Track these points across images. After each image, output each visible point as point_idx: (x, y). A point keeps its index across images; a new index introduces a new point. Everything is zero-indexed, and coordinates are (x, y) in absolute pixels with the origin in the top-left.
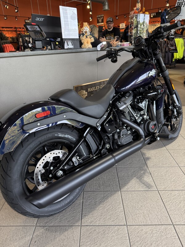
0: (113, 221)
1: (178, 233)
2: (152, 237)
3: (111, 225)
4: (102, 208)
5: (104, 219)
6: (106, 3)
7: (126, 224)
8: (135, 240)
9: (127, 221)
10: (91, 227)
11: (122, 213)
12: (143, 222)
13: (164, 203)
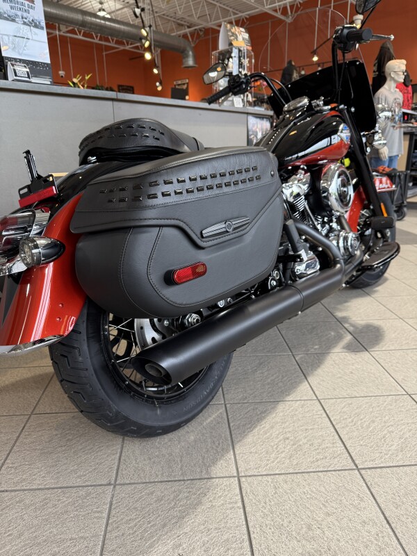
0: (80, 477)
1: (244, 495)
2: (173, 508)
3: (71, 487)
4: (64, 448)
5: (58, 473)
6: (188, 52)
7: (113, 482)
8: (122, 519)
9: (119, 473)
10: (13, 494)
11: (113, 457)
12: (162, 474)
13: (232, 429)
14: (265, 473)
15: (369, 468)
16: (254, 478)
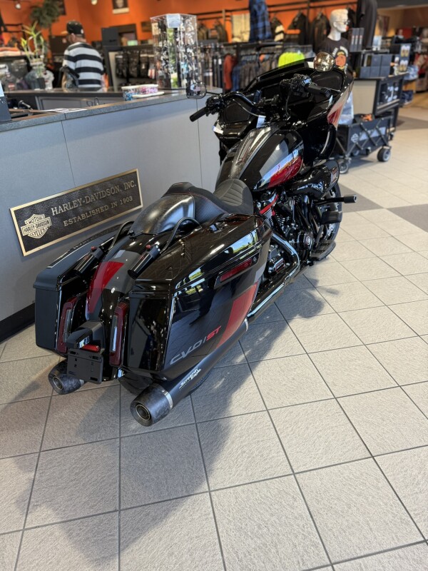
0: (92, 507)
1: (214, 506)
3: (87, 517)
4: (74, 482)
5: (75, 505)
7: (118, 508)
9: (121, 500)
10: (44, 528)
12: (154, 496)
13: (203, 447)
15: (302, 472)
16: (221, 491)
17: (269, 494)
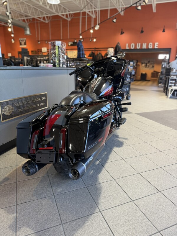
1: (104, 217)
3: (47, 229)
4: (37, 215)
5: (40, 225)
7: (61, 223)
9: (62, 220)
11: (57, 214)
12: (76, 217)
13: (92, 195)
14: (107, 208)
15: (135, 200)
16: (105, 211)
17: (125, 210)
